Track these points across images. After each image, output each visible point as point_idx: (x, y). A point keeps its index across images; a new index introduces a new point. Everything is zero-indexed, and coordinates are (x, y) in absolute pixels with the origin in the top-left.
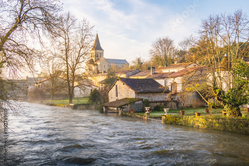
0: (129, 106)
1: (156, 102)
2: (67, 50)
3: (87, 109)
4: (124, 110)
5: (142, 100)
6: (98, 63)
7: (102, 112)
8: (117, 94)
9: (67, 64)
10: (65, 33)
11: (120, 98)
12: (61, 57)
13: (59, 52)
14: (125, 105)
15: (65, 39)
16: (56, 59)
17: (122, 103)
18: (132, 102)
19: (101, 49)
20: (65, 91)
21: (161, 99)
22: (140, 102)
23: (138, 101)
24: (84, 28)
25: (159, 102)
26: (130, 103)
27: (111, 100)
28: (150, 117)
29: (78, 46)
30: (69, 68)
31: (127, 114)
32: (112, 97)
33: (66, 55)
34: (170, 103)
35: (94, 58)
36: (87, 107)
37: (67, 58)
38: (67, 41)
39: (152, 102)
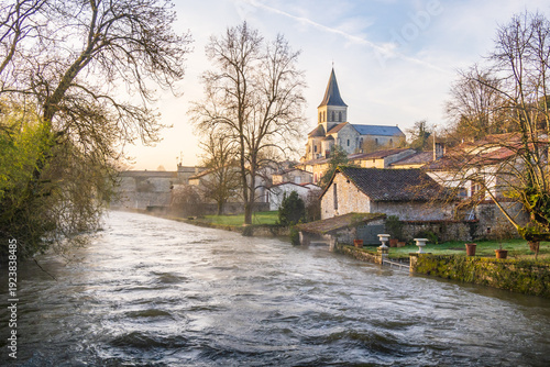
0: (354, 230)
1: (420, 223)
2: (242, 106)
3: (275, 235)
4: (340, 239)
5: (384, 217)
6: (335, 135)
7: (296, 243)
8: (336, 202)
9: (242, 136)
10: (238, 69)
11: (341, 212)
12: (228, 121)
13: (222, 111)
14: (344, 228)
15: (238, 83)
16: (218, 126)
17: (339, 224)
18: (359, 221)
19: (341, 103)
20: (238, 197)
21: (435, 217)
22: (379, 222)
23: (375, 219)
24: (279, 57)
25: (426, 223)
26: (356, 225)
27: (325, 216)
28: (390, 258)
29: (265, 97)
30: (246, 145)
31: (345, 248)
32: (328, 209)
33: (240, 117)
34: (454, 226)
35: (325, 125)
36: (274, 231)
37: (241, 123)
38: (241, 86)
39: (410, 223)
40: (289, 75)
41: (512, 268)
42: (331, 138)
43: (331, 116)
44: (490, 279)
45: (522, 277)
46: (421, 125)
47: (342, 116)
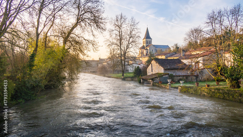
0: (159, 78)
1: (180, 76)
2: (121, 40)
3: (132, 80)
4: (154, 81)
5: (168, 74)
6: (148, 48)
7: (140, 82)
8: (152, 70)
9: (121, 49)
10: (119, 28)
11: (154, 73)
12: (116, 44)
13: (115, 41)
14: (155, 78)
15: (119, 32)
16: (113, 46)
17: (154, 77)
18: (160, 76)
19: (150, 38)
20: (120, 68)
21: (184, 74)
22: (167, 76)
23: (165, 75)
24: (132, 24)
25: (182, 76)
26: (159, 77)
27: (148, 74)
28: (171, 87)
29: (128, 37)
30: (122, 52)
31: (156, 84)
32: (149, 72)
33: (120, 43)
34: (190, 77)
35: (145, 45)
36: (132, 79)
37: (121, 45)
38: (121, 33)
39: (176, 76)
40: (136, 30)
41: (213, 90)
42: (147, 49)
43: (147, 42)
44: (206, 94)
45: (216, 93)
46: (176, 45)
47: (150, 42)
